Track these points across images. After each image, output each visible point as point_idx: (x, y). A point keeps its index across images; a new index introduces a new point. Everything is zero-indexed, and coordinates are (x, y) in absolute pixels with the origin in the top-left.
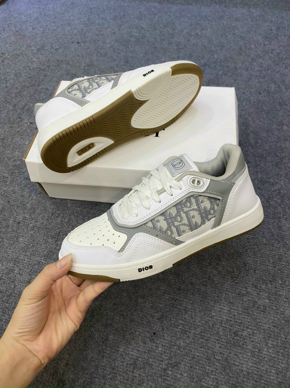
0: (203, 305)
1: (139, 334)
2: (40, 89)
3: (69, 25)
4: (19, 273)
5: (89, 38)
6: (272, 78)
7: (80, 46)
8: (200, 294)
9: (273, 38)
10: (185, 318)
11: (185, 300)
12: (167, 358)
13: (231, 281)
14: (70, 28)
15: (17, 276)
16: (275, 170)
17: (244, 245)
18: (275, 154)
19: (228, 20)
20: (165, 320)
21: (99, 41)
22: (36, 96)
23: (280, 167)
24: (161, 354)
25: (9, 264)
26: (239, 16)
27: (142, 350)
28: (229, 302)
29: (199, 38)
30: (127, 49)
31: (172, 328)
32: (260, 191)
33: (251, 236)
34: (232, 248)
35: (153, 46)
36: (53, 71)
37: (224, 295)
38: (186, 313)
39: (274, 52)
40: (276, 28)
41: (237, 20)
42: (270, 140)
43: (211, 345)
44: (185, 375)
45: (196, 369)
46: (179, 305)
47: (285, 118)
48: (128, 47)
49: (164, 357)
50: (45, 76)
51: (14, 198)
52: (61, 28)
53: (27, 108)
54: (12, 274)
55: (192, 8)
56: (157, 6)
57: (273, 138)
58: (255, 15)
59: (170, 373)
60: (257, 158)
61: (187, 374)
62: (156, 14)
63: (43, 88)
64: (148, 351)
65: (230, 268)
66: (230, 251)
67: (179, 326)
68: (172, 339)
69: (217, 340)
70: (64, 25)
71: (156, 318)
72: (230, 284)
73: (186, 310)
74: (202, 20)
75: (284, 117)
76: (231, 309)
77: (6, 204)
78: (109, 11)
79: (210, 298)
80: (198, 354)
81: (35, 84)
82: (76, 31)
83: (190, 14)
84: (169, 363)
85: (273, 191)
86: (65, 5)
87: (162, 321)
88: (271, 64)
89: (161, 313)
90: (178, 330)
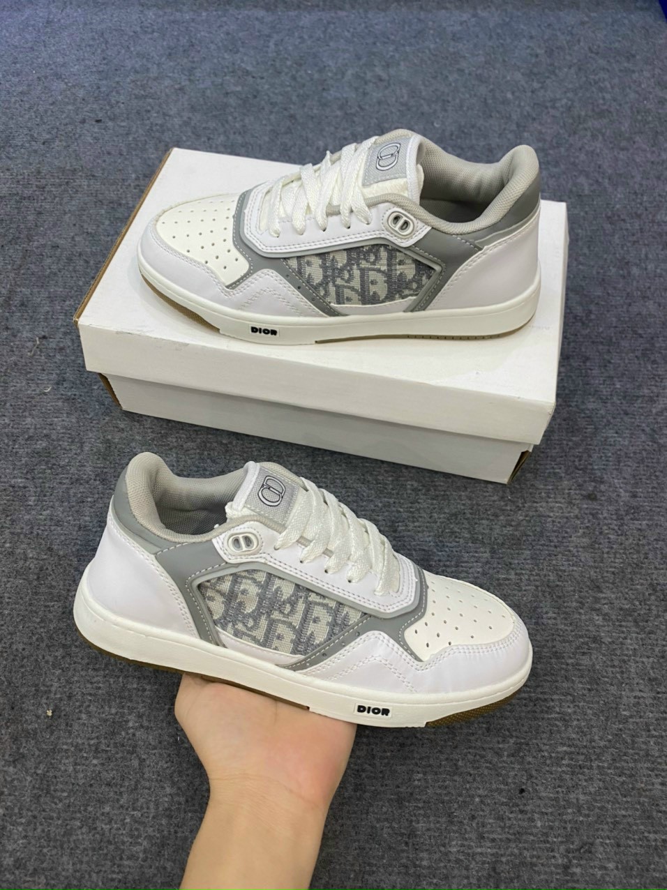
0: (597, 699)
1: (482, 802)
2: (37, 248)
3: (58, 77)
4: (142, 726)
5: (122, 105)
6: (574, 164)
7: (106, 128)
8: (582, 677)
9: (547, 75)
10: (569, 739)
11: (555, 697)
12: (560, 839)
13: (637, 630)
14: (63, 86)
15: (138, 734)
16: (645, 367)
17: (638, 545)
18: (635, 332)
19: (438, 40)
20: (527, 754)
21: (149, 111)
22: (33, 266)
23: (652, 358)
24: (546, 835)
25: (107, 708)
26: (458, 28)
27: (500, 837)
28: (650, 679)
29: (386, 88)
30: (227, 126)
31: (547, 768)
32: (631, 418)
33: (644, 522)
34: (615, 558)
35: (286, 113)
36: (57, 199)
37: (634, 665)
38: (567, 727)
39: (558, 105)
40: (546, 52)
41: (455, 38)
42: (613, 303)
43: (643, 785)
44: (611, 865)
45: (630, 847)
46: (547, 712)
47: (628, 251)
48: (227, 121)
49: (555, 840)
50: (40, 213)
51: (63, 538)
52: (39, 88)
53: (16, 301)
54: (123, 733)
55: (347, 16)
56: (263, 17)
57: (618, 298)
58: (491, 25)
59: (578, 870)
60: (600, 347)
61: (615, 864)
62: (269, 36)
63: (44, 246)
64: (515, 834)
65: (625, 602)
66: (613, 564)
67: (562, 759)
68: (558, 792)
69: (652, 770)
70: (46, 77)
71: (506, 753)
72: (637, 638)
73: (565, 720)
74: (378, 44)
75: (625, 249)
76: (658, 693)
77: (45, 557)
78: (150, 36)
79: (606, 679)
80: (623, 812)
81: (18, 238)
82: (81, 93)
83: (348, 31)
84: (568, 851)
85: (657, 414)
86: (30, 28)
87: (522, 757)
88: (561, 131)
89: (514, 739)
90: (564, 769)
